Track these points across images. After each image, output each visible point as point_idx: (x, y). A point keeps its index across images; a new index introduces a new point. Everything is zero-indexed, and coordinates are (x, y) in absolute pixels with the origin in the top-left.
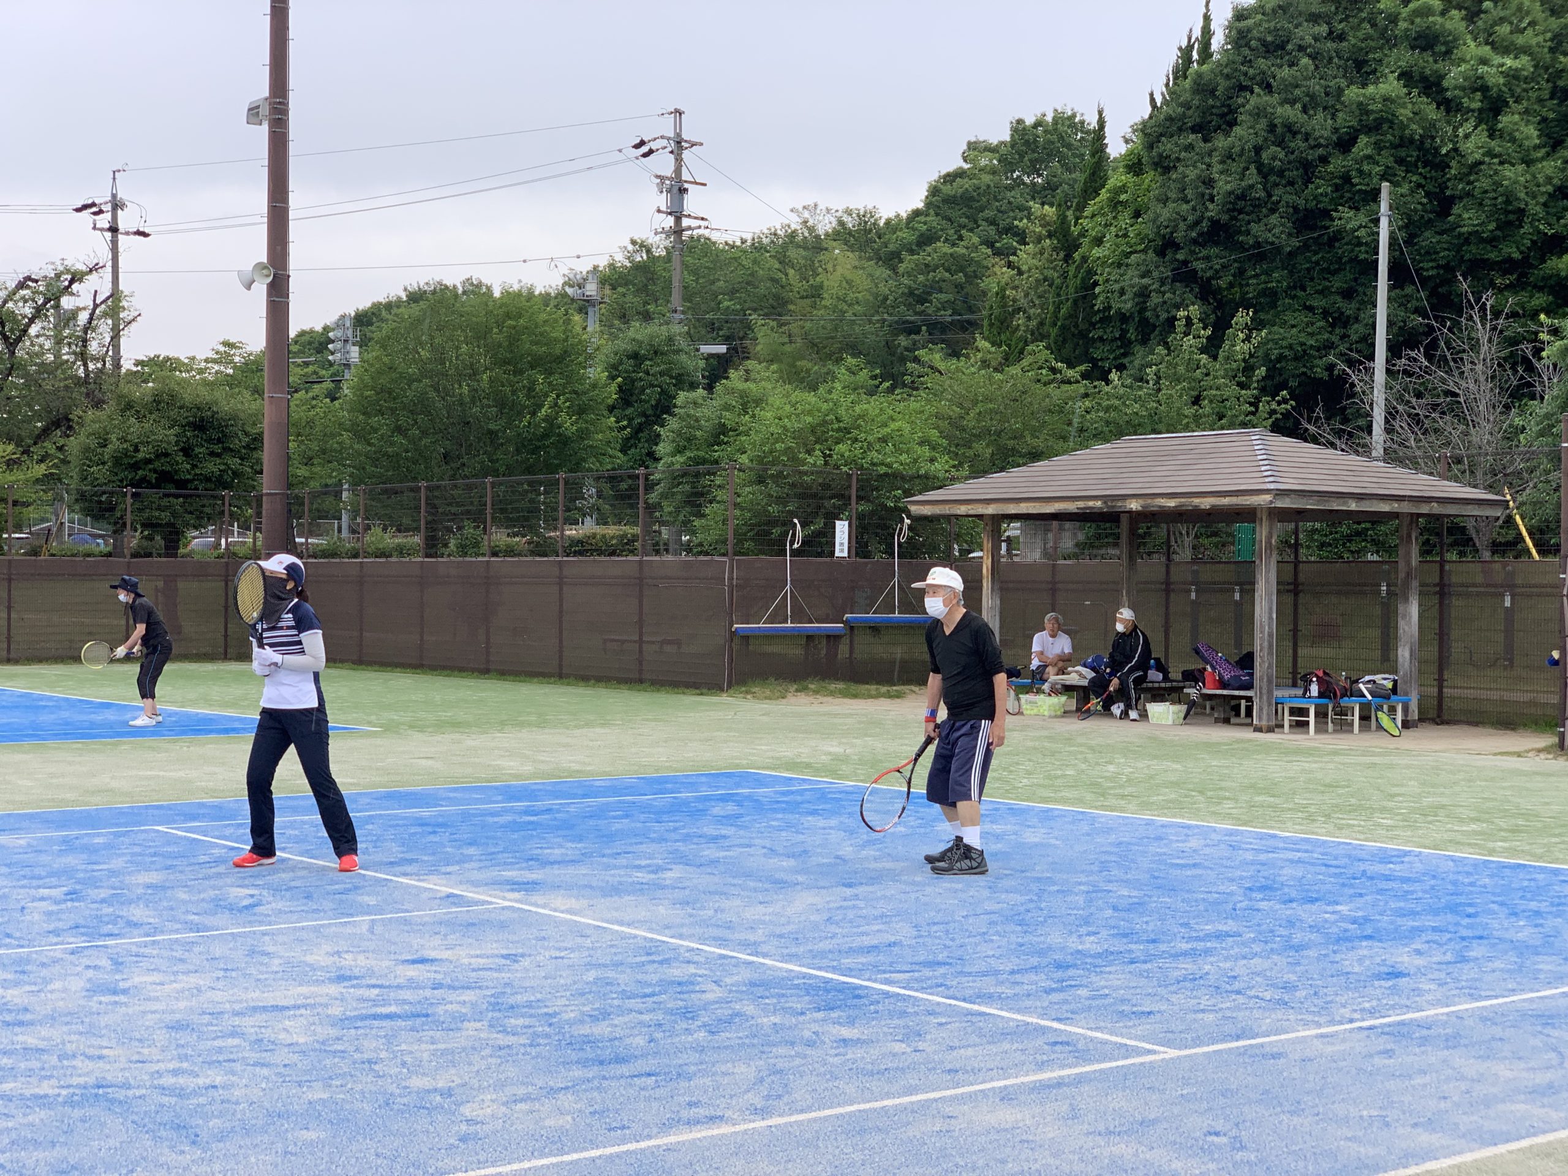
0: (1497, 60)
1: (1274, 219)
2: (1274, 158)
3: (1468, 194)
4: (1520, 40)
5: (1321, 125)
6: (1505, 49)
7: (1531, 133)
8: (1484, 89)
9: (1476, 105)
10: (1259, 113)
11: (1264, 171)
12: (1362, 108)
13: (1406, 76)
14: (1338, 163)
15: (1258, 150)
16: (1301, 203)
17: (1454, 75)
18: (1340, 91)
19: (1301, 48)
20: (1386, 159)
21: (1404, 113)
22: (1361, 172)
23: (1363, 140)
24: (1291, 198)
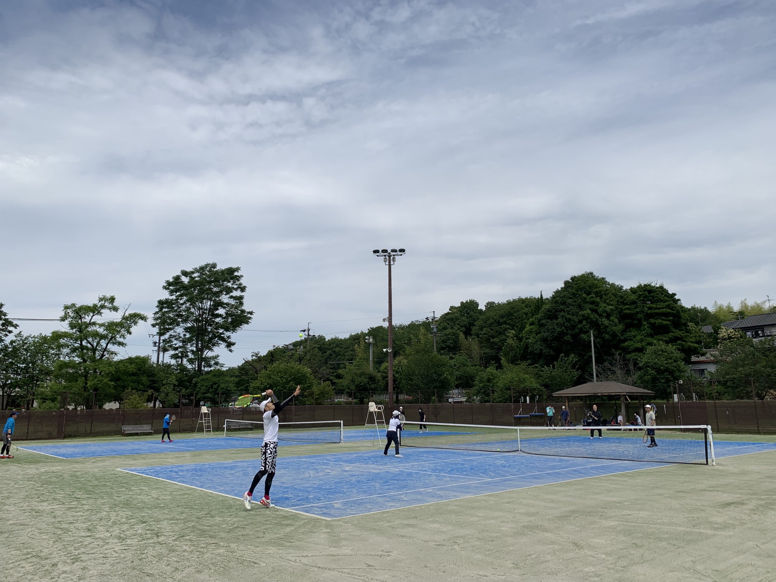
0: (608, 307)
1: (568, 336)
2: (567, 325)
3: (605, 332)
4: (611, 303)
5: (576, 319)
6: (608, 305)
7: (616, 320)
8: (606, 312)
9: (605, 315)
10: (563, 316)
11: (566, 327)
12: (583, 315)
13: (590, 309)
14: (579, 326)
15: (564, 323)
16: (573, 333)
17: (600, 310)
18: (578, 312)
19: (569, 304)
20: (589, 325)
21: (592, 316)
22: (585, 328)
23: (584, 322)
24: (570, 332)
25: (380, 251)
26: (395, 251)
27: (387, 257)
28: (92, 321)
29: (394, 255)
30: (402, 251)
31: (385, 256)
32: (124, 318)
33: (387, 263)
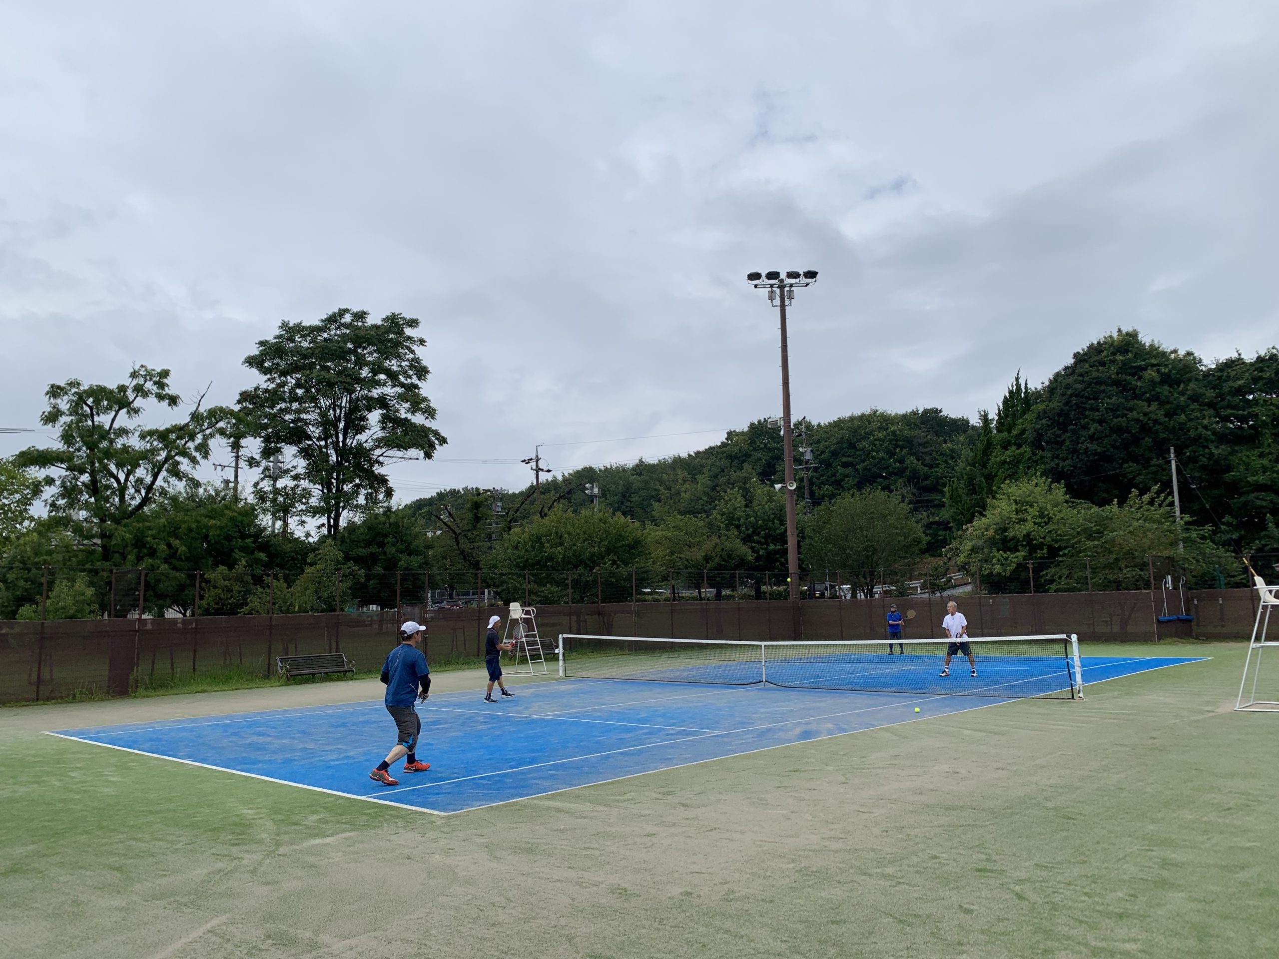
25: (764, 275)
26: (793, 275)
27: (778, 291)
28: (116, 425)
29: (791, 286)
30: (812, 275)
31: (772, 286)
32: (196, 417)
33: (777, 302)
